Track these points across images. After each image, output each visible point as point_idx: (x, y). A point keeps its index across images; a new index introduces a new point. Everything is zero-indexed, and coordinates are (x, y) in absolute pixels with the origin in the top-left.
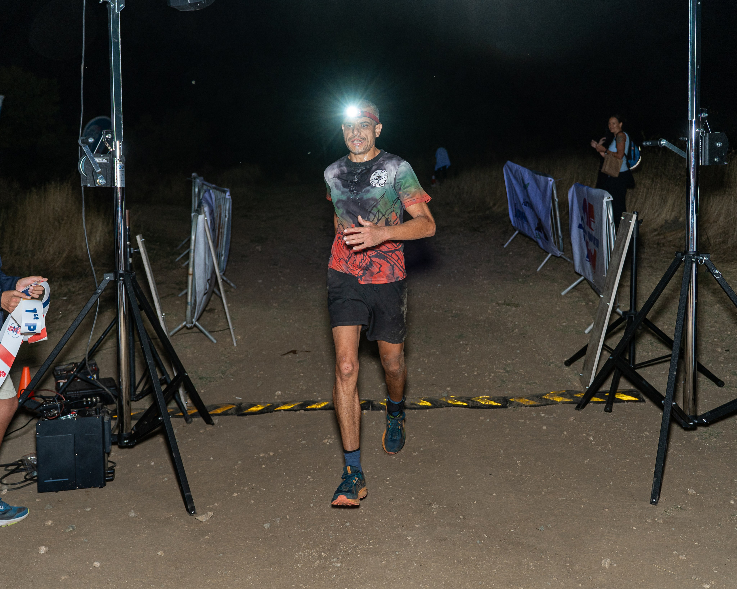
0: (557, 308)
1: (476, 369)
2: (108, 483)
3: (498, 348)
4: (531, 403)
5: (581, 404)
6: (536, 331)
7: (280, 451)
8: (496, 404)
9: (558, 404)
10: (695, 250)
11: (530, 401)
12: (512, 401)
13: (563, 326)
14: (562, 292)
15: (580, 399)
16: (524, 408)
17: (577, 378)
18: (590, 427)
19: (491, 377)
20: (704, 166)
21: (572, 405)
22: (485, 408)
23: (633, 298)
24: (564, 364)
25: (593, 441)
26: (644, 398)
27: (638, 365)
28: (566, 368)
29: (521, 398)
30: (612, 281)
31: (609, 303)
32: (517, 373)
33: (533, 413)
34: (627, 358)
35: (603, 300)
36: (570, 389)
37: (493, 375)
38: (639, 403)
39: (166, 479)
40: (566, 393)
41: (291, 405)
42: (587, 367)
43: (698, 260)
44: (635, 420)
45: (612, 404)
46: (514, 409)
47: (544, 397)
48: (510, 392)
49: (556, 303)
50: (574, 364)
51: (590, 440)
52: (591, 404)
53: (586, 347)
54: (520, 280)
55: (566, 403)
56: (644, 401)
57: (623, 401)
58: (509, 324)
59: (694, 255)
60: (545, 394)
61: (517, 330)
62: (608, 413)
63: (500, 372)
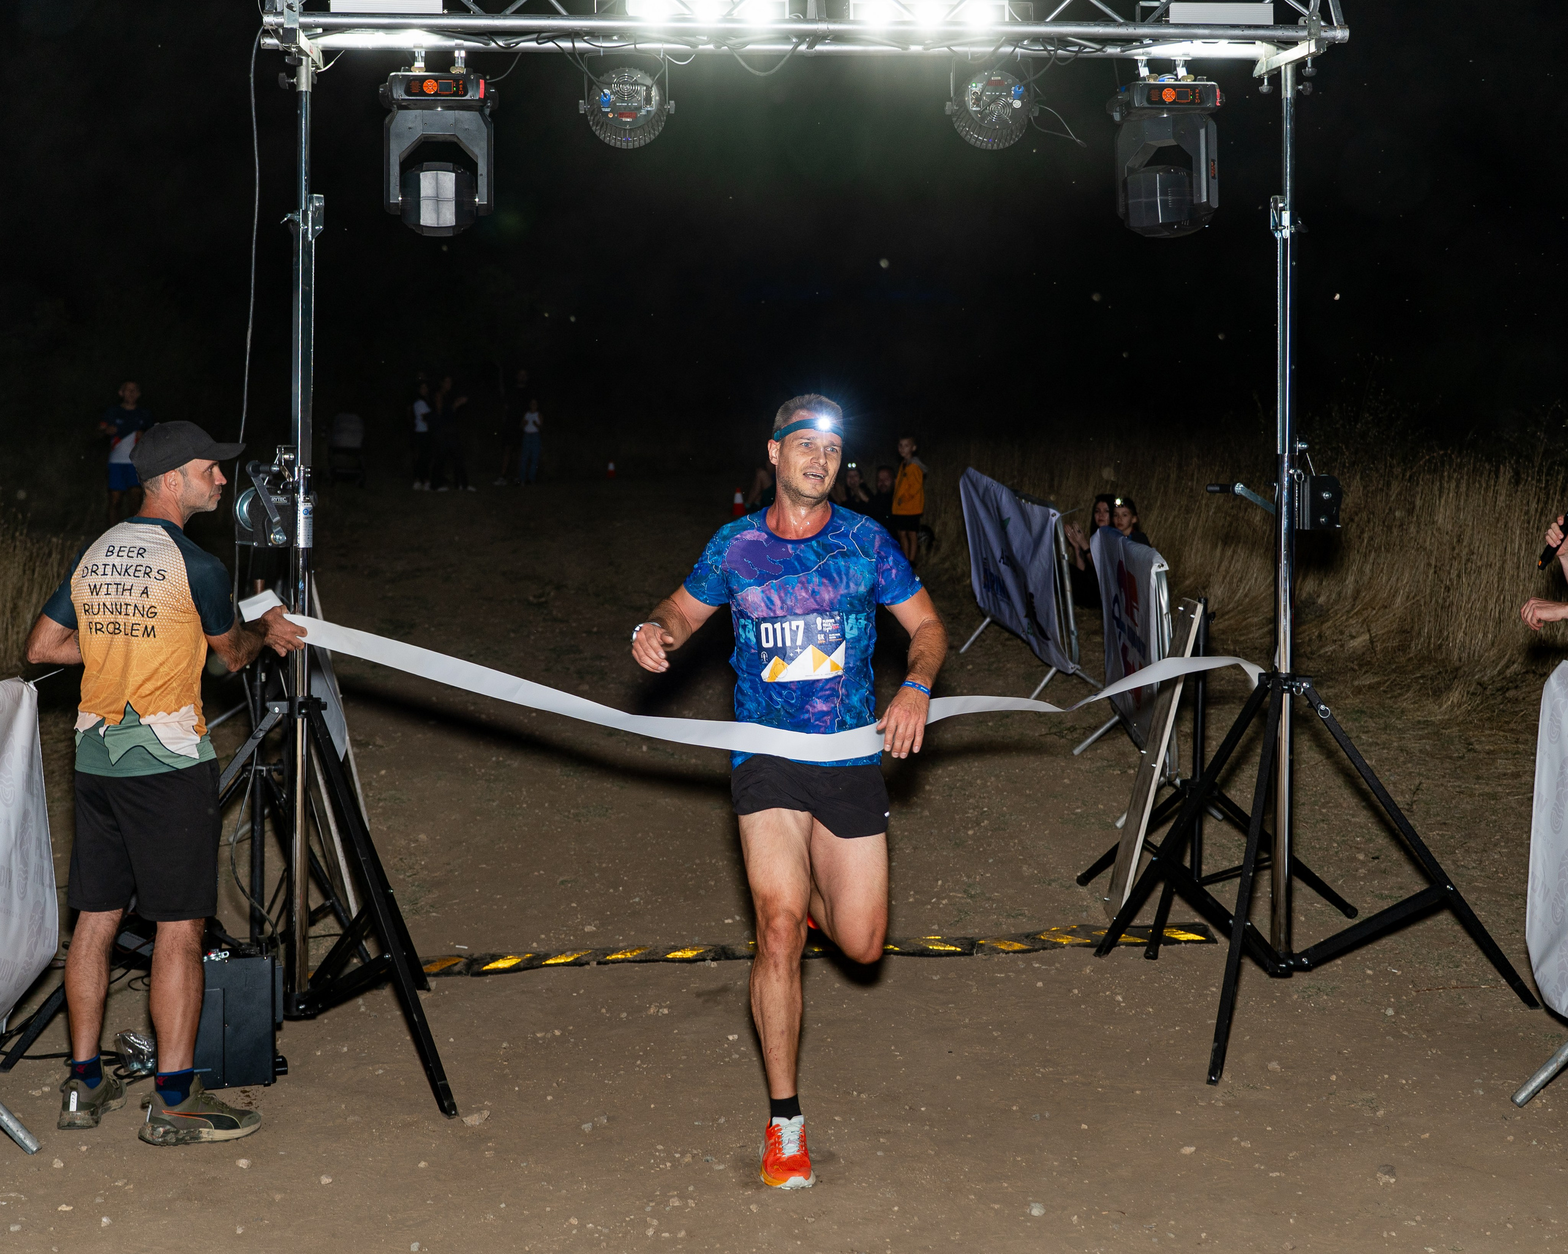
0: (1065, 781)
1: (912, 893)
2: (279, 1078)
3: (951, 855)
4: (1017, 946)
5: (1104, 947)
6: (1024, 823)
7: (571, 1028)
8: (953, 948)
9: (1064, 947)
10: (1288, 671)
11: (1016, 944)
12: (982, 944)
13: (1076, 814)
14: (1074, 748)
15: (1101, 939)
16: (1004, 955)
17: (1099, 906)
18: (1119, 983)
19: (941, 906)
20: (1304, 530)
21: (1088, 949)
22: (933, 956)
23: (1199, 755)
24: (1075, 882)
25: (1123, 1002)
26: (1218, 936)
27: (1207, 877)
28: (1081, 890)
29: (998, 939)
30: (1161, 724)
31: (1155, 763)
32: (989, 899)
33: (1020, 963)
34: (1187, 863)
35: (1146, 760)
36: (1086, 923)
37: (944, 902)
38: (1206, 945)
39: (381, 1072)
40: (1078, 929)
41: (571, 955)
42: (1116, 885)
43: (1293, 687)
44: (1196, 972)
45: (1158, 946)
46: (985, 957)
47: (1038, 936)
48: (977, 931)
49: (1063, 771)
50: (1094, 880)
51: (1119, 1003)
52: (1123, 947)
53: (1116, 847)
54: (990, 724)
55: (1079, 945)
56: (1215, 941)
57: (1179, 942)
58: (971, 811)
59: (1286, 680)
60: (1041, 933)
61: (986, 822)
62: (1150, 961)
63: (957, 897)
